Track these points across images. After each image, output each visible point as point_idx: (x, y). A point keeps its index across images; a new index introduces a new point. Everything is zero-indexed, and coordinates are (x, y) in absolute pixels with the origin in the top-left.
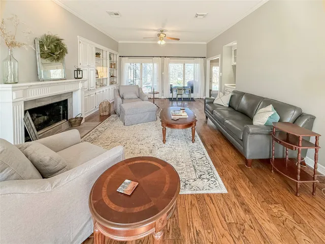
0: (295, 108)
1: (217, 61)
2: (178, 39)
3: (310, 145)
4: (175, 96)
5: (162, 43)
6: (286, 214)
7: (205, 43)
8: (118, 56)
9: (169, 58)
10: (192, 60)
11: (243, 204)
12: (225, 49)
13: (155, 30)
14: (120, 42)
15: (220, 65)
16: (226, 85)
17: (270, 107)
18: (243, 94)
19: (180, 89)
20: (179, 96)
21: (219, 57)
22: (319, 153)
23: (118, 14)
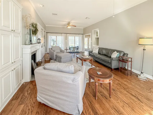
0: (123, 52)
1: (89, 36)
2: (76, 26)
3: (130, 61)
4: (72, 51)
5: (69, 28)
6: (127, 80)
7: (83, 28)
8: (46, 32)
9: (69, 34)
10: (78, 35)
11: (117, 80)
12: (93, 31)
13: (66, 22)
14: (46, 25)
15: (91, 38)
16: (93, 45)
17: (116, 52)
18: (103, 49)
19: (74, 48)
20: (74, 51)
21: (90, 34)
22: (132, 63)
23: (57, 15)
